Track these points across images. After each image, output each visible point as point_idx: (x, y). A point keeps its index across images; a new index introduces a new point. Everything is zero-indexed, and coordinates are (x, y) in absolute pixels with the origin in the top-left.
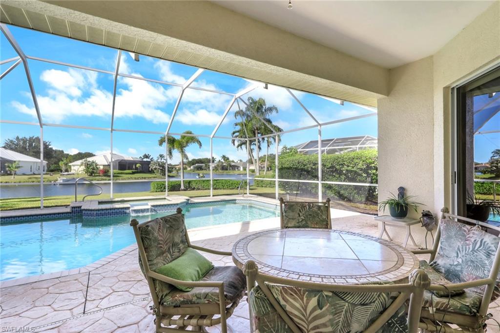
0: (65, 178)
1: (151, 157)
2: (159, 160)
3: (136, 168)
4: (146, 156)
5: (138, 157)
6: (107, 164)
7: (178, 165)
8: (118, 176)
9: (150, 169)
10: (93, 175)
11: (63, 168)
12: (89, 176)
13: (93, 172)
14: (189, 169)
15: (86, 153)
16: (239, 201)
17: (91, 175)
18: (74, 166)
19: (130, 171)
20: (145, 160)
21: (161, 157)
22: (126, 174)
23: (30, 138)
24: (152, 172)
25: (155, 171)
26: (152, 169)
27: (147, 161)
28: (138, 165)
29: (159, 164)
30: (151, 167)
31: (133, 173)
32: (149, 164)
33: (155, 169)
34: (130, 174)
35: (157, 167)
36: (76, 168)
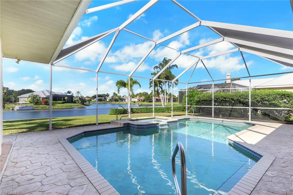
0: (21, 106)
1: (72, 93)
2: (77, 95)
3: (64, 100)
4: (69, 92)
5: (64, 93)
6: (45, 97)
8: (55, 105)
9: (74, 100)
10: (37, 104)
11: (13, 100)
12: (35, 104)
13: (37, 102)
15: (27, 90)
16: (191, 119)
17: (36, 104)
18: (21, 98)
19: (61, 102)
20: (68, 94)
21: (78, 92)
22: (59, 103)
24: (75, 102)
25: (77, 102)
26: (75, 100)
27: (70, 95)
28: (66, 98)
29: (79, 97)
30: (74, 99)
31: (63, 103)
32: (72, 98)
33: (77, 100)
34: (61, 103)
35: (79, 99)
36: (26, 99)
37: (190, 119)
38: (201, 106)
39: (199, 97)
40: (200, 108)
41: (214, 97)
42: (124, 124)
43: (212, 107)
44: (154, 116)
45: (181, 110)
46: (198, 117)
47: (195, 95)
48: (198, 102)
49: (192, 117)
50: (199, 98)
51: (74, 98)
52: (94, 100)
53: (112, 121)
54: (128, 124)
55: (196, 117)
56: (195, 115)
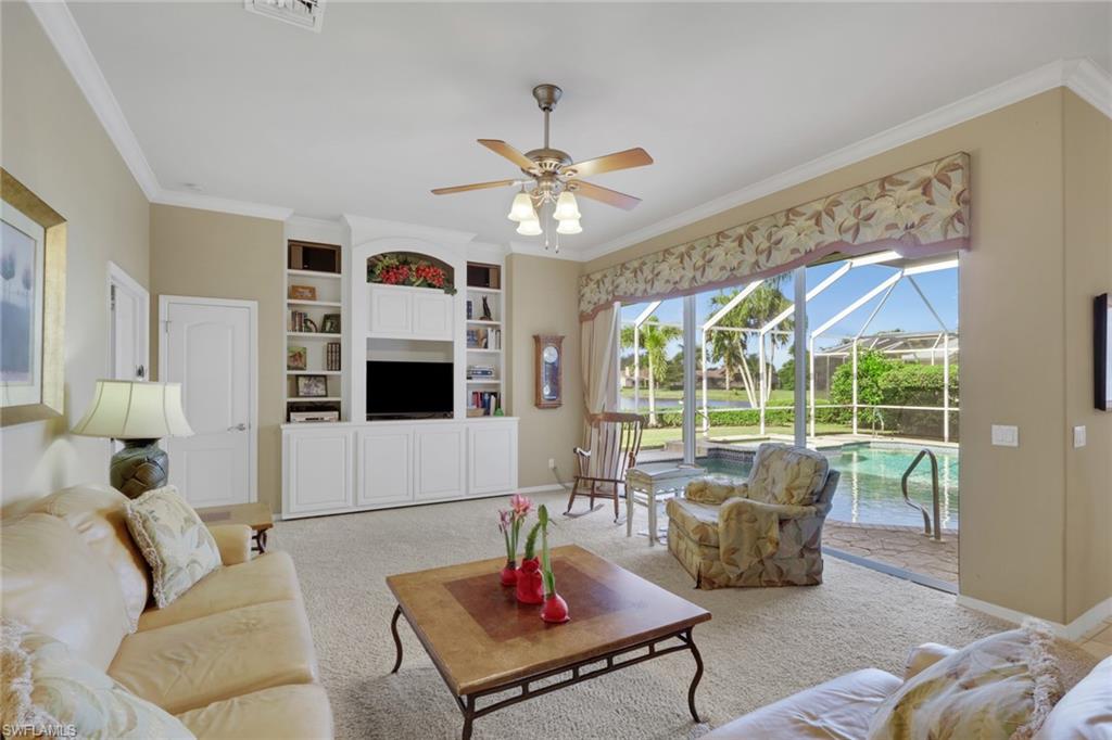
16: (874, 444)
37: (871, 445)
38: (905, 407)
39: (895, 376)
40: (900, 414)
41: (950, 378)
42: (710, 450)
43: (943, 412)
44: (765, 433)
45: (822, 420)
46: (896, 439)
47: (878, 369)
48: (891, 395)
49: (875, 440)
50: (895, 379)
53: (668, 444)
54: (718, 449)
55: (889, 439)
56: (885, 435)
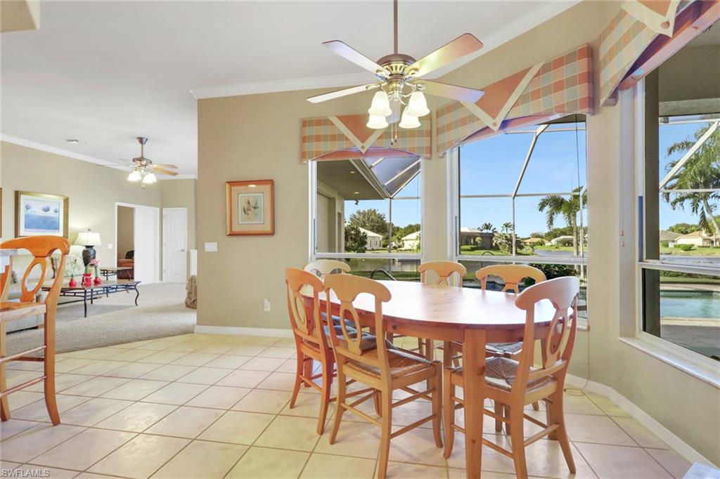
1: (492, 228)
2: (505, 232)
3: (475, 243)
4: (488, 227)
5: (477, 229)
7: (529, 238)
9: (494, 244)
14: (548, 244)
18: (407, 240)
19: (469, 247)
20: (485, 231)
21: (506, 226)
22: (464, 250)
23: (369, 211)
24: (496, 248)
25: (501, 247)
26: (496, 244)
27: (487, 233)
28: (478, 239)
29: (506, 237)
30: (495, 241)
31: (473, 249)
32: (492, 238)
33: (500, 243)
34: (468, 250)
35: (504, 241)
36: (411, 242)
51: (493, 239)
52: (550, 244)
